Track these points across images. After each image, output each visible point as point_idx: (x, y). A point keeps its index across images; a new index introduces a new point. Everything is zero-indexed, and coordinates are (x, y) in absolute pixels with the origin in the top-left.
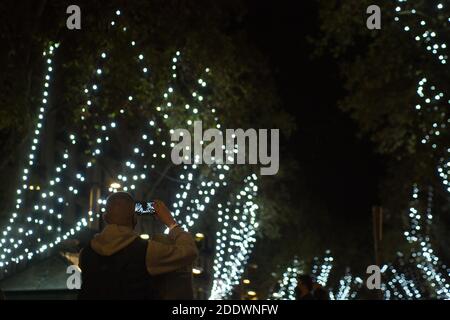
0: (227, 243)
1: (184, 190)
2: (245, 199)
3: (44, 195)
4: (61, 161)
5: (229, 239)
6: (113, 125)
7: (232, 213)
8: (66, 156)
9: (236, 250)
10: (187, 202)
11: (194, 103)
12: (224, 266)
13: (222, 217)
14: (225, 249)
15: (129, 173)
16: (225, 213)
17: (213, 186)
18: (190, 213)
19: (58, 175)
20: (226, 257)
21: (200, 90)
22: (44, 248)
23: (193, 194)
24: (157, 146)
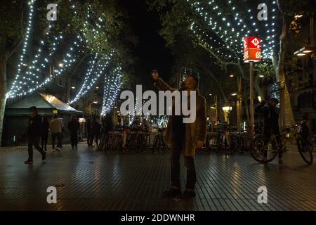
0: (108, 91)
1: (91, 68)
2: (117, 72)
3: (30, 68)
4: (37, 53)
5: (109, 89)
6: (61, 37)
7: (111, 78)
8: (40, 50)
9: (112, 94)
10: (92, 73)
11: (97, 28)
12: (107, 100)
13: (107, 80)
14: (108, 94)
15: (68, 59)
16: (108, 78)
17: (103, 66)
18: (93, 78)
19: (36, 59)
20: (108, 97)
21: (100, 23)
22: (31, 90)
23: (95, 70)
24: (81, 47)
